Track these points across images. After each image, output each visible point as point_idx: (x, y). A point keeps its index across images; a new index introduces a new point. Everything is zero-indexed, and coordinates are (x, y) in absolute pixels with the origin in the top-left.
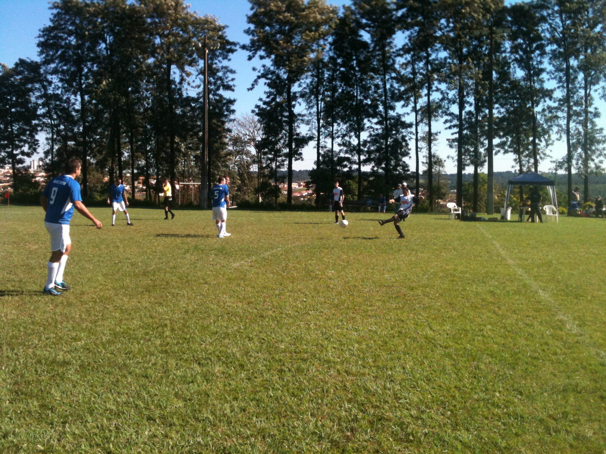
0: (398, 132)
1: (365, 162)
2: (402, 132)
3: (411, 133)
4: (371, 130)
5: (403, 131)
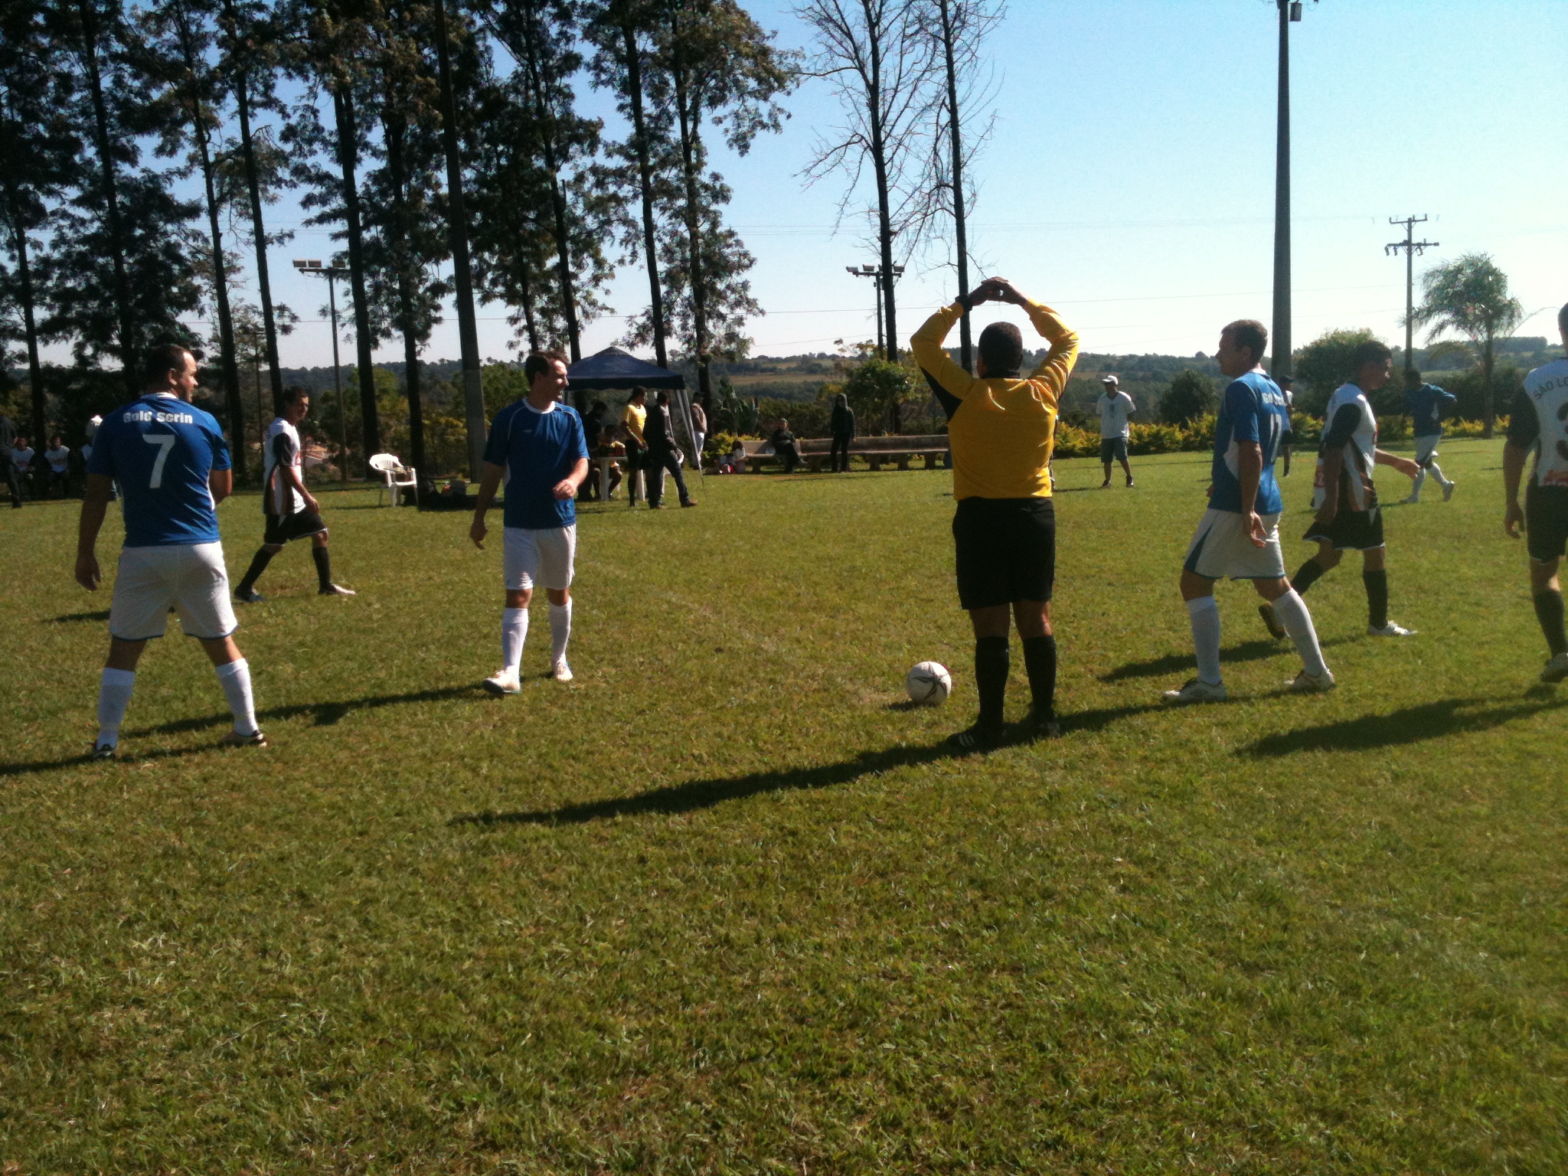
0: (153, 231)
1: (51, 330)
2: (165, 234)
3: (196, 235)
4: (65, 223)
5: (169, 227)
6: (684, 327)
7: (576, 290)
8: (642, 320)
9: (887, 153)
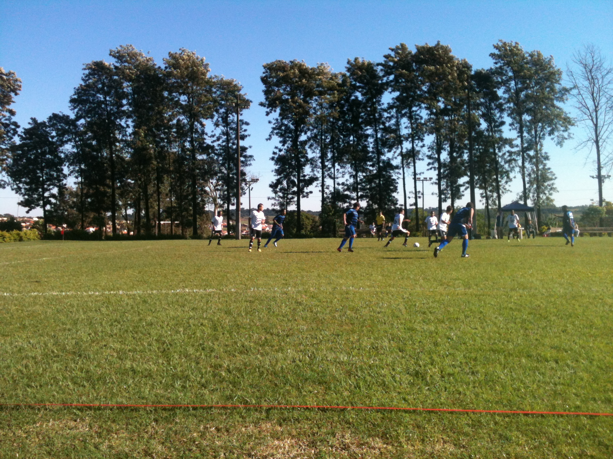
0: (387, 173)
2: (390, 173)
3: (399, 173)
6: (533, 196)
7: (500, 186)
8: (521, 194)
9: (600, 144)
